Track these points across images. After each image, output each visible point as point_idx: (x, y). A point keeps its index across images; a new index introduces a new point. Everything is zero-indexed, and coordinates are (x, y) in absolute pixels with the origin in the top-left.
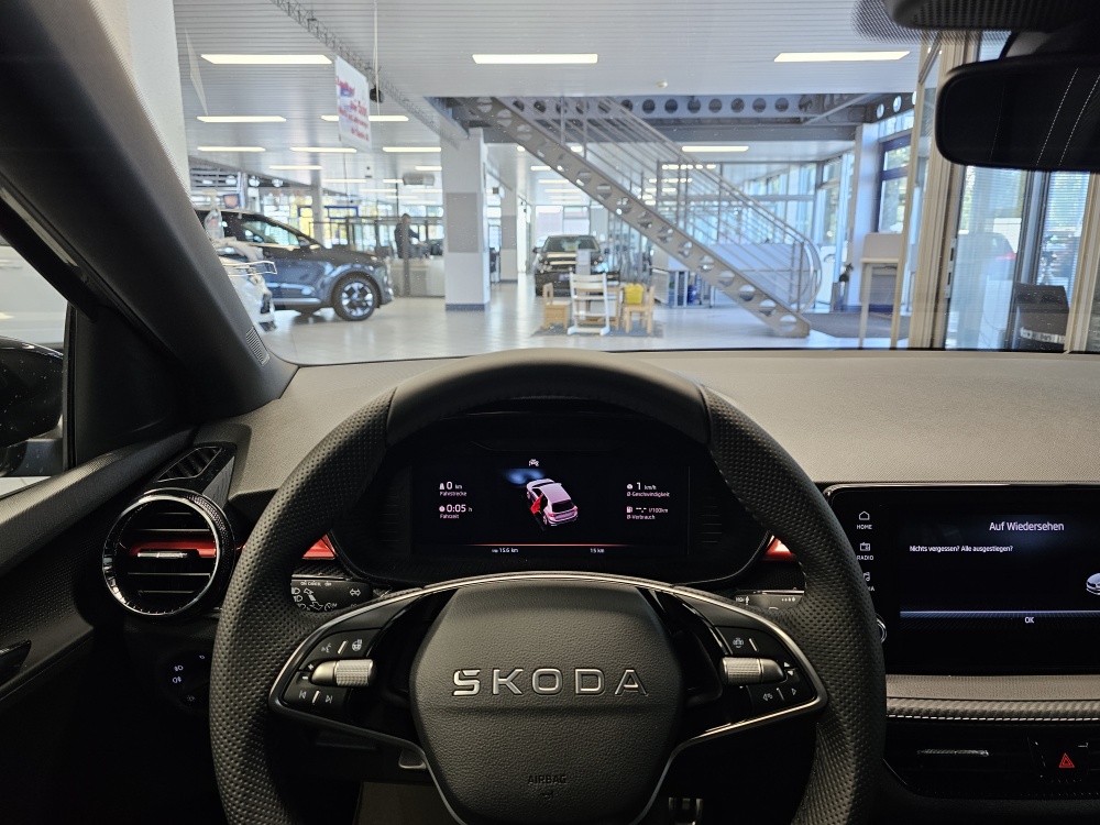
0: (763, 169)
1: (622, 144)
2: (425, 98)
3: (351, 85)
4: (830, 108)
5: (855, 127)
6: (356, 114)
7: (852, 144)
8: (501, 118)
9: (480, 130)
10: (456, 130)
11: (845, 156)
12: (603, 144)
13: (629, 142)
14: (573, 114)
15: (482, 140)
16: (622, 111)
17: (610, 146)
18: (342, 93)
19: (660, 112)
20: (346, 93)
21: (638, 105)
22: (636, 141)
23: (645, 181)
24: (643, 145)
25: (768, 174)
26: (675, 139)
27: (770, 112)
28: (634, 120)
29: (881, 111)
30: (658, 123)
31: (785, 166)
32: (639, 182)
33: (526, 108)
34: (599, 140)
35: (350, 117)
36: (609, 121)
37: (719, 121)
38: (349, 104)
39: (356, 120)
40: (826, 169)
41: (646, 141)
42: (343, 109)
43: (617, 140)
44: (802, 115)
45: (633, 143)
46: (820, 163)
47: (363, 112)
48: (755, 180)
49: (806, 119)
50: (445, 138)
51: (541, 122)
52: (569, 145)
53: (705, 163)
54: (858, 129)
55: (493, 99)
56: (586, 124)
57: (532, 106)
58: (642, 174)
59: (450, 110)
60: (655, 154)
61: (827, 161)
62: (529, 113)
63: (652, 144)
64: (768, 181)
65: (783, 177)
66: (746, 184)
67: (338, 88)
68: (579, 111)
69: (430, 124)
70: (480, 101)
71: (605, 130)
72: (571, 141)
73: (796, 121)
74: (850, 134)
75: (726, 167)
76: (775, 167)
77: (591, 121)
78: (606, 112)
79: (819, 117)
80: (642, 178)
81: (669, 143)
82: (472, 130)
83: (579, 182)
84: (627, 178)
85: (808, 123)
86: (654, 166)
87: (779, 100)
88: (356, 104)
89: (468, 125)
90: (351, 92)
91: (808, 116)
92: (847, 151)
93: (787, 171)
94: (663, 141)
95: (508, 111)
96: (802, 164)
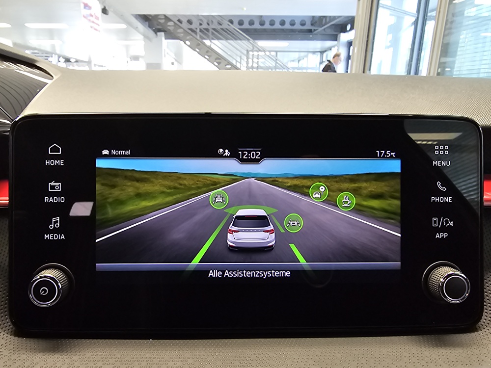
0: (296, 55)
1: (229, 41)
2: (133, 15)
3: (89, 4)
4: (326, 24)
5: (337, 35)
6: (92, 19)
7: (335, 43)
8: (169, 26)
9: (163, 34)
10: (151, 33)
11: (333, 49)
12: (220, 41)
13: (232, 40)
14: (205, 26)
15: (163, 38)
16: (229, 25)
17: (224, 42)
18: (85, 8)
19: (246, 26)
20: (87, 8)
21: (236, 22)
22: (236, 39)
23: (242, 60)
24: (239, 41)
25: (299, 57)
26: (255, 39)
27: (298, 26)
28: (234, 29)
29: (349, 27)
30: (246, 31)
31: (306, 53)
32: (239, 61)
33: (183, 23)
34: (218, 39)
35: (90, 20)
36: (222, 29)
37: (274, 30)
38: (89, 14)
39: (93, 22)
40: (325, 54)
41: (240, 40)
42: (85, 15)
43: (227, 39)
44: (312, 28)
45: (235, 41)
46: (322, 52)
47: (97, 18)
48: (293, 61)
49: (315, 30)
50: (146, 37)
51: (190, 29)
52: (204, 41)
53: (270, 51)
54: (338, 36)
55: (165, 15)
56: (211, 30)
57: (186, 22)
58: (241, 57)
59: (147, 23)
60: (245, 46)
61: (325, 51)
62: (185, 25)
63: (243, 41)
64: (299, 61)
65: (305, 59)
66: (289, 62)
67: (82, 5)
68: (208, 24)
69: (136, 29)
70: (159, 17)
71: (220, 34)
72: (205, 39)
73: (310, 31)
74: (335, 38)
75: (278, 53)
76: (302, 54)
77: (214, 29)
78: (221, 25)
79: (320, 29)
80: (241, 59)
81: (251, 41)
82: (158, 33)
83: (206, 57)
84: (234, 59)
85: (316, 32)
86: (245, 52)
87: (302, 21)
88: (93, 14)
89: (157, 31)
90: (90, 8)
91: (316, 28)
92: (334, 46)
93: (307, 56)
94: (248, 40)
95: (172, 22)
96: (314, 52)
